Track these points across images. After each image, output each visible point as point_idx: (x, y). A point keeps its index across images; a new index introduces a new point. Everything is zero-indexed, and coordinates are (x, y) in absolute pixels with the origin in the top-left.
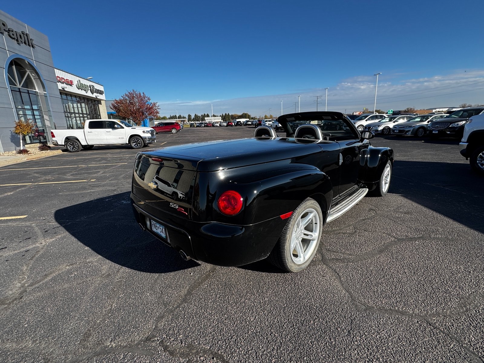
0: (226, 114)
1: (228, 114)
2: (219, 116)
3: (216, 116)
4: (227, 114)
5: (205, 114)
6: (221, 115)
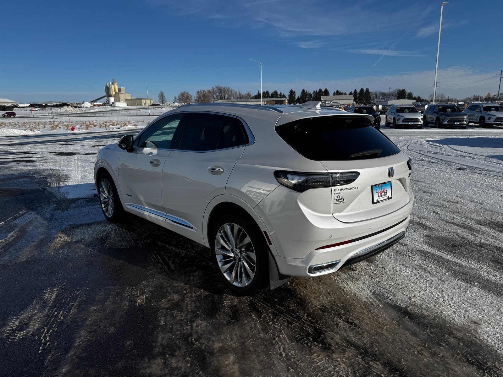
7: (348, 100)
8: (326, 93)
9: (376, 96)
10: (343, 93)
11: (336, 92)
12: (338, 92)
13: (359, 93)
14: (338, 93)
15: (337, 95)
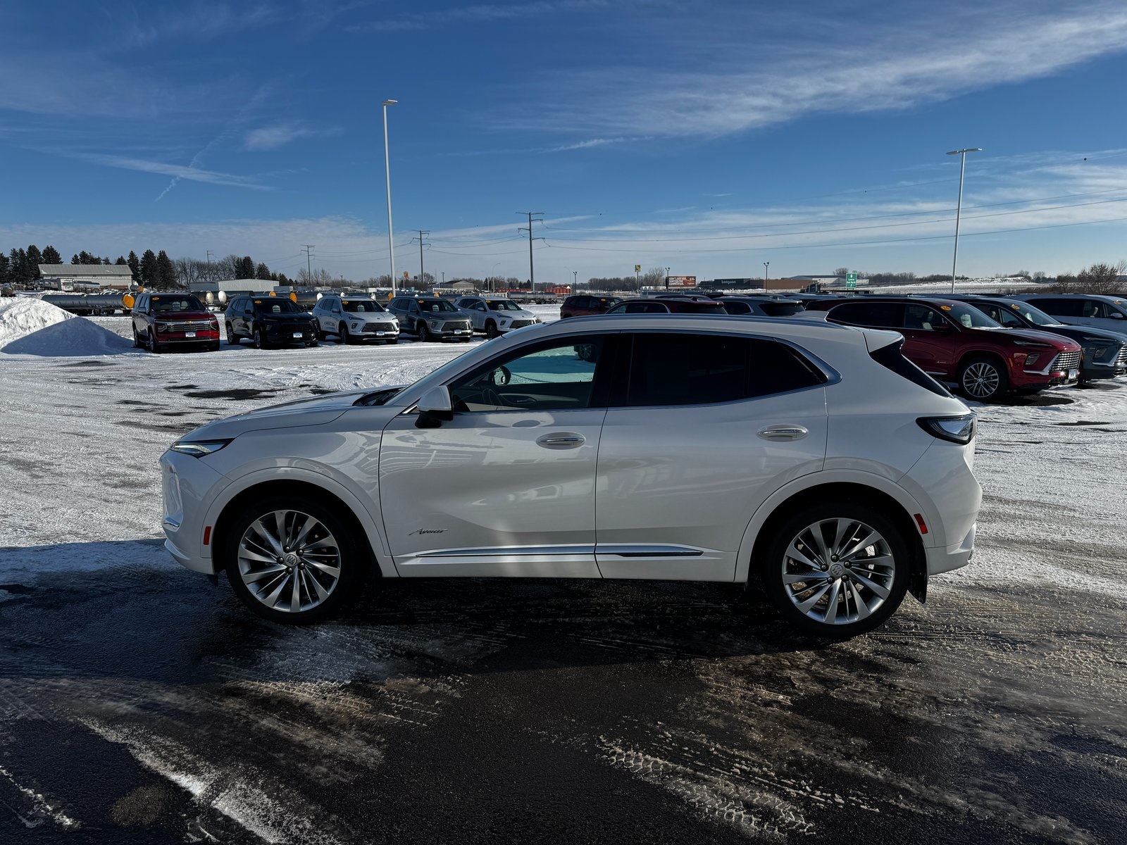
0: (149, 255)
1: (163, 255)
2: (113, 260)
3: (96, 261)
4: (156, 254)
5: (33, 249)
6: (126, 258)
7: (117, 278)
8: (52, 256)
9: (185, 270)
10: (99, 258)
11: (78, 255)
12: (84, 255)
13: (142, 262)
14: (85, 259)
15: (84, 262)
